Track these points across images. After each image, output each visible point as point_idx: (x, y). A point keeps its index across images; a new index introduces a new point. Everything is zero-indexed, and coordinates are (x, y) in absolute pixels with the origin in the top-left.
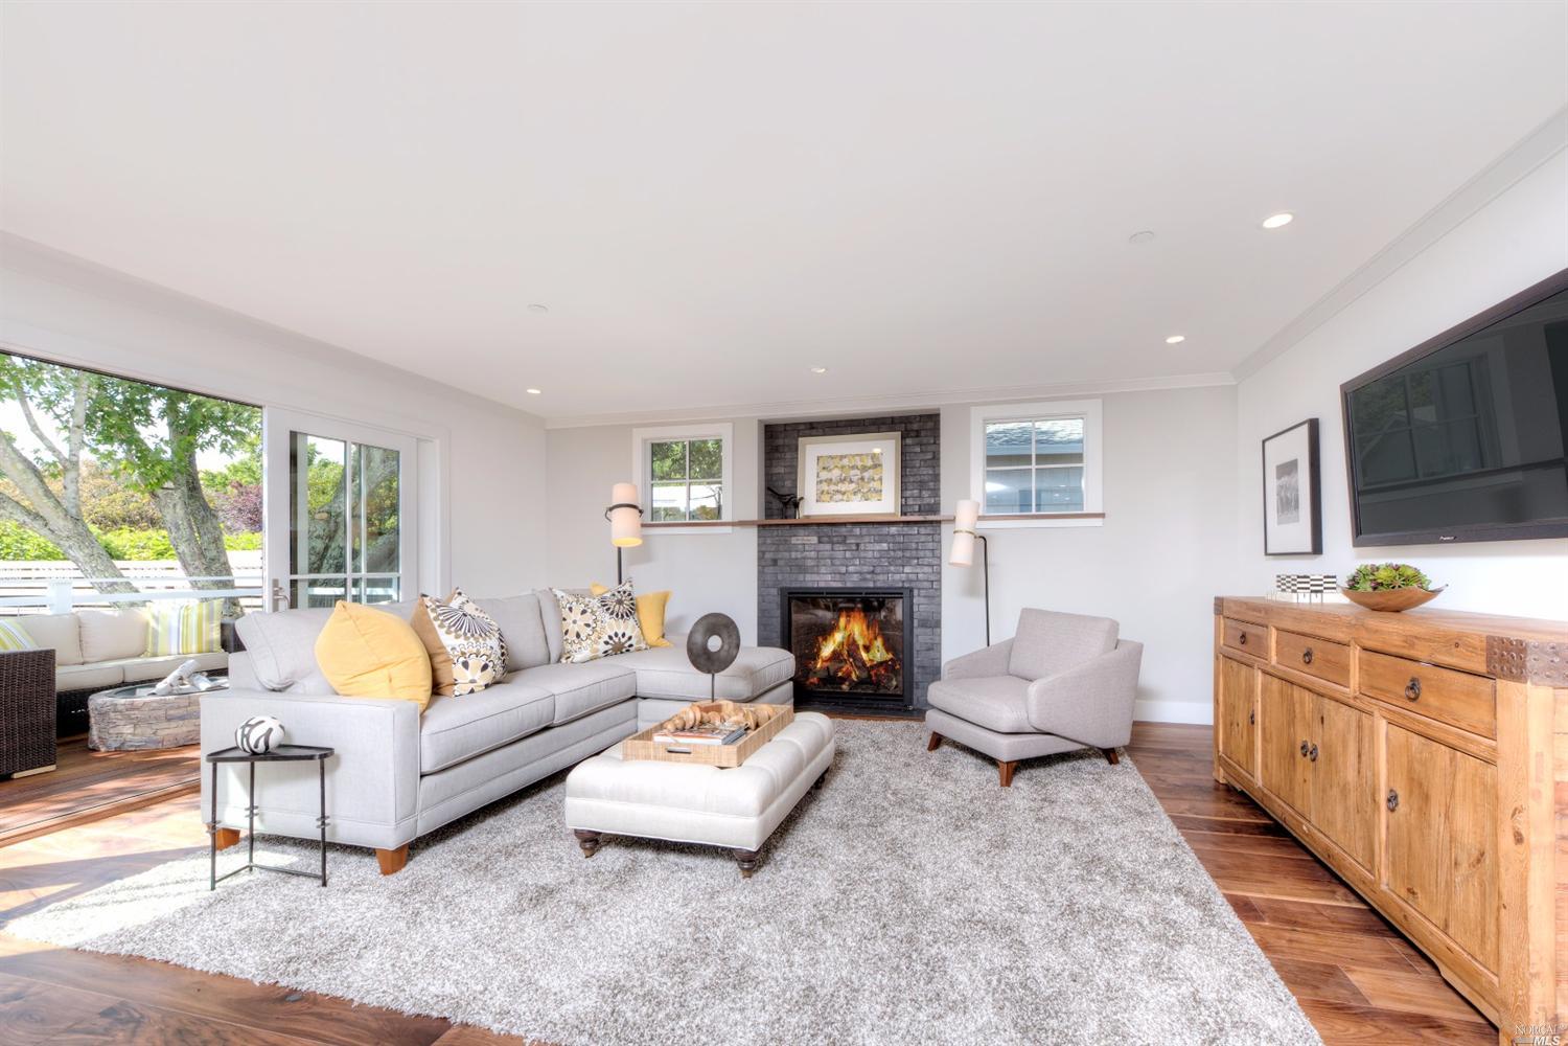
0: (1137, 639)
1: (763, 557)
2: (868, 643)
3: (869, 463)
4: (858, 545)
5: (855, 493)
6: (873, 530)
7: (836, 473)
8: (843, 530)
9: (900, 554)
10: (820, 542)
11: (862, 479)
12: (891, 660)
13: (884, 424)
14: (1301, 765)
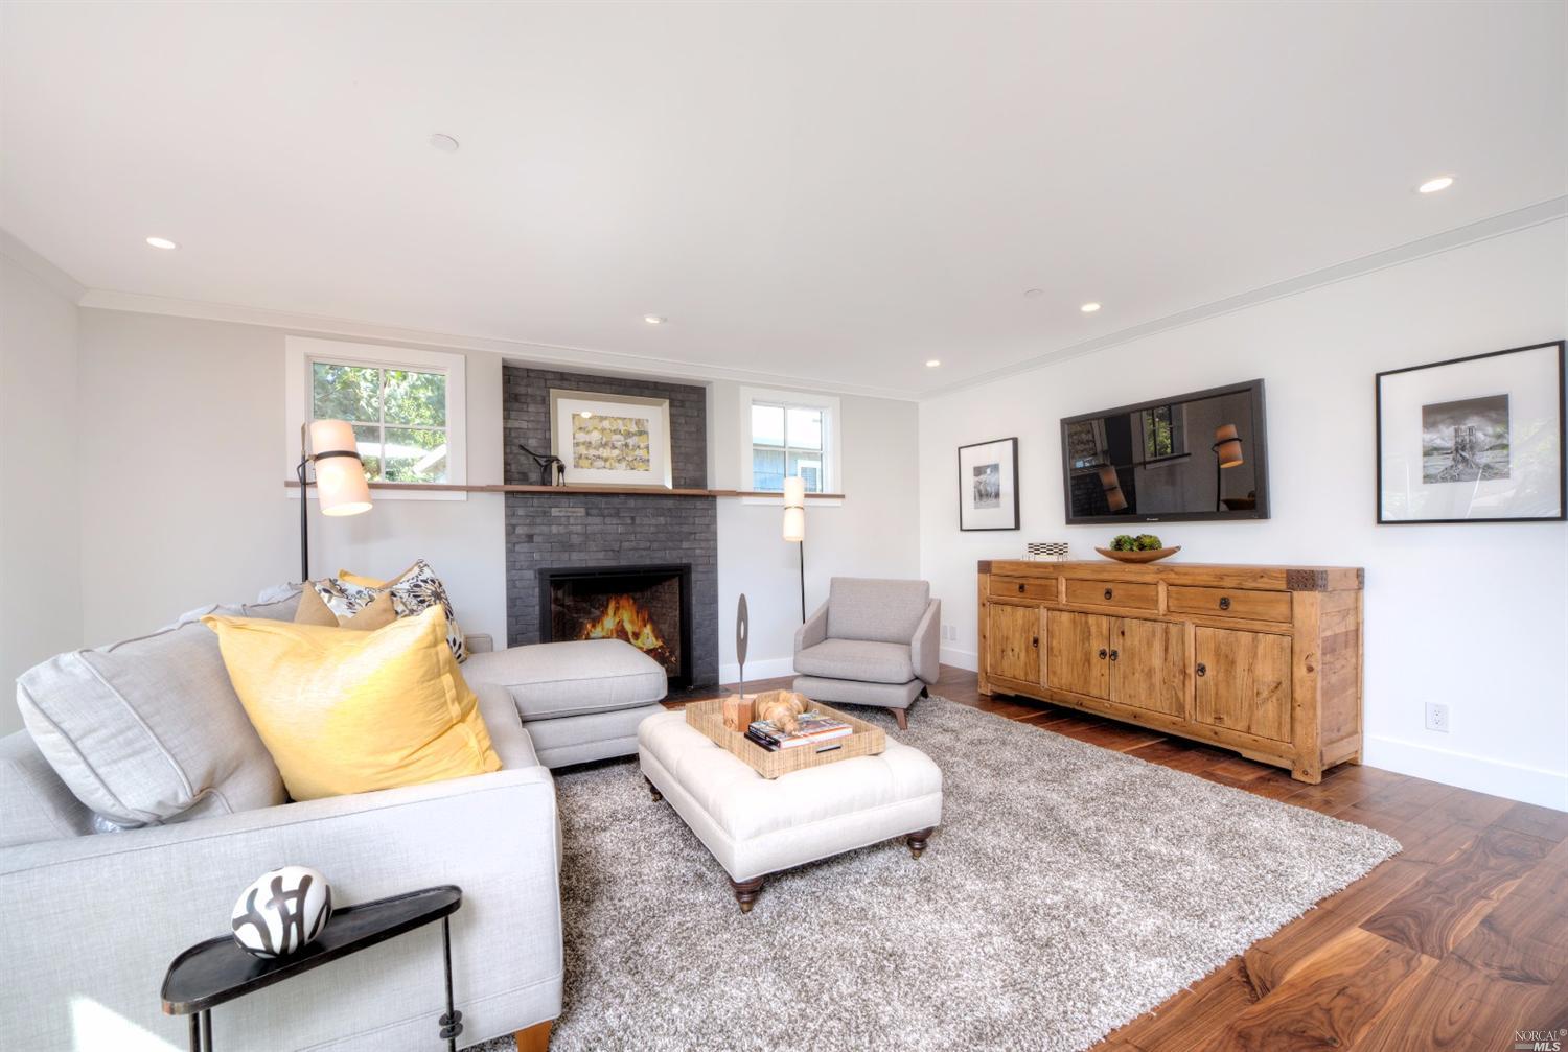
1: (514, 532)
2: (637, 631)
3: (634, 429)
4: (633, 518)
5: (619, 461)
6: (651, 502)
7: (595, 437)
8: (616, 501)
9: (677, 528)
10: (588, 514)
11: (627, 445)
12: (661, 647)
13: (648, 388)
14: (1099, 666)
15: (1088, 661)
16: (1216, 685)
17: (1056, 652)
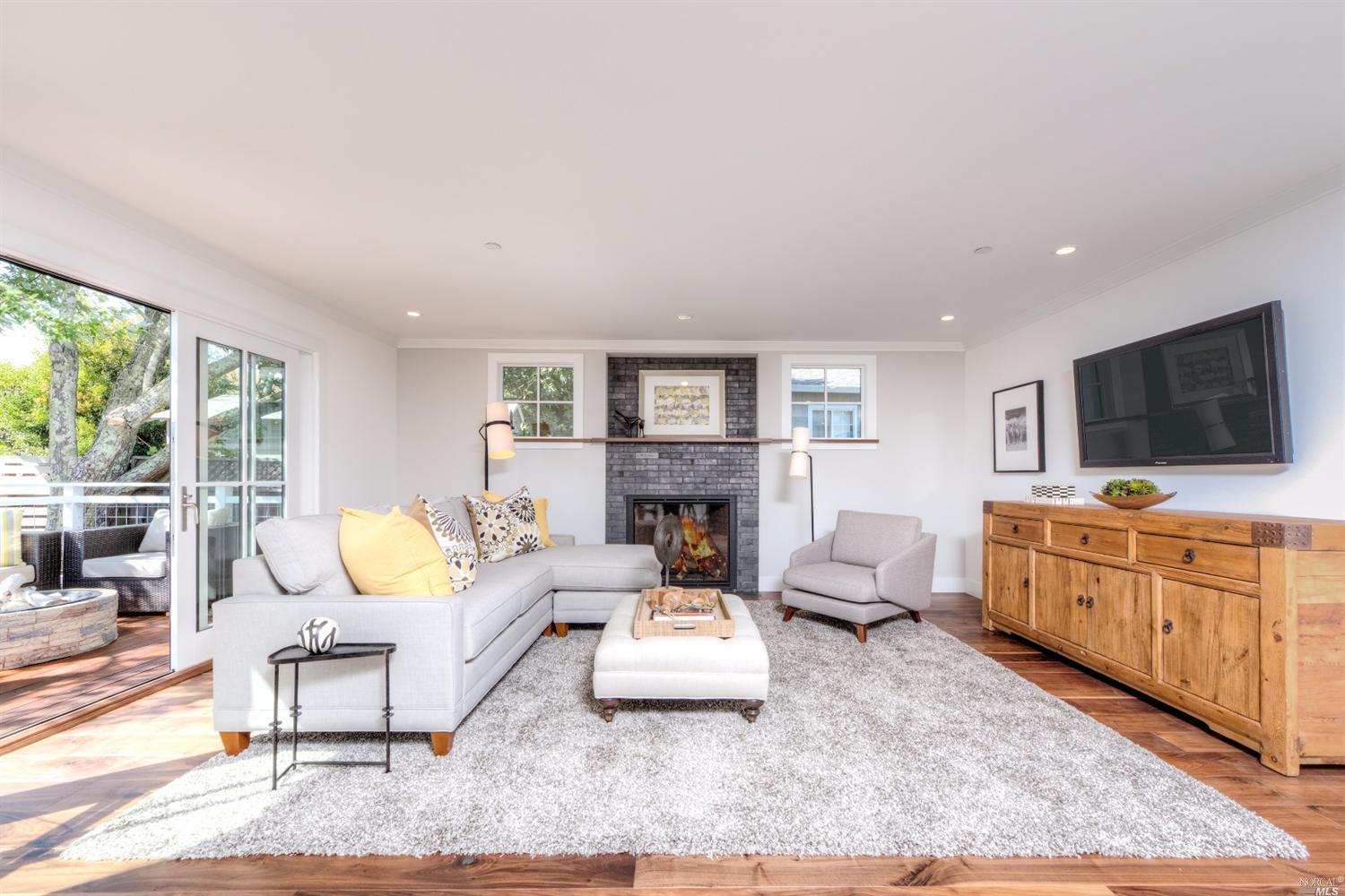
0: (932, 532)
1: (611, 470)
2: (695, 543)
3: (698, 394)
4: (692, 460)
5: (687, 418)
6: (705, 449)
7: (670, 401)
8: (680, 448)
9: (726, 468)
10: (660, 457)
11: (693, 406)
12: (714, 555)
13: (710, 363)
14: (1078, 612)
15: (1069, 606)
16: (1182, 645)
17: (1042, 594)
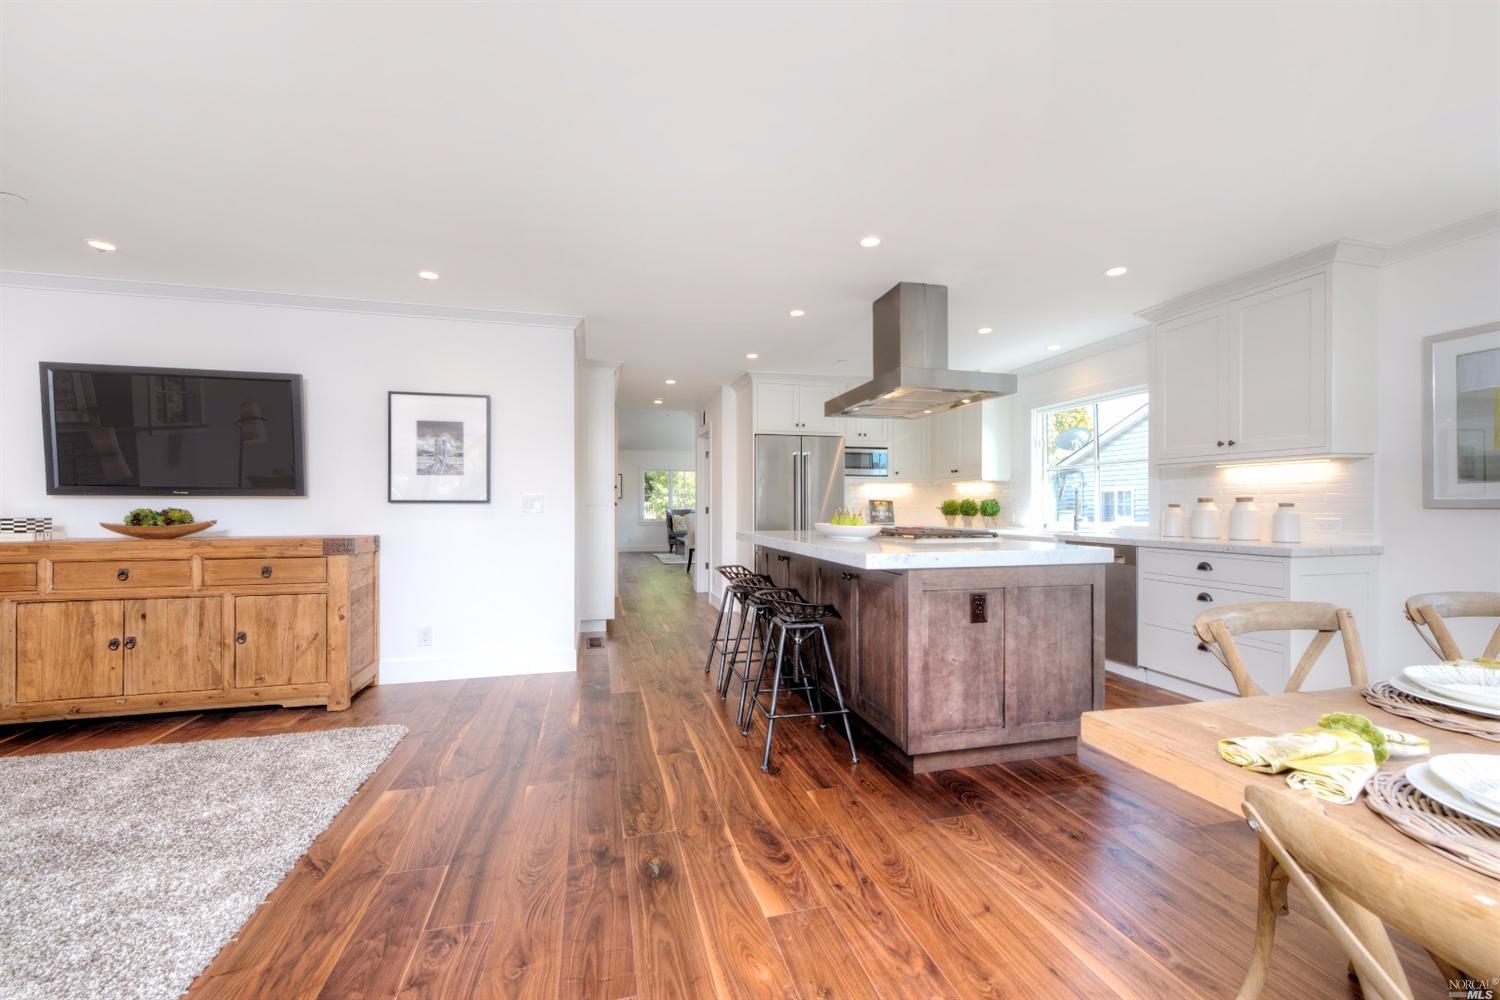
14: (105, 659)
16: (257, 649)
